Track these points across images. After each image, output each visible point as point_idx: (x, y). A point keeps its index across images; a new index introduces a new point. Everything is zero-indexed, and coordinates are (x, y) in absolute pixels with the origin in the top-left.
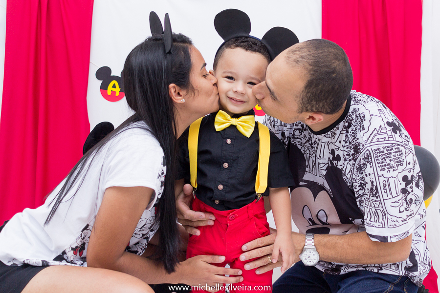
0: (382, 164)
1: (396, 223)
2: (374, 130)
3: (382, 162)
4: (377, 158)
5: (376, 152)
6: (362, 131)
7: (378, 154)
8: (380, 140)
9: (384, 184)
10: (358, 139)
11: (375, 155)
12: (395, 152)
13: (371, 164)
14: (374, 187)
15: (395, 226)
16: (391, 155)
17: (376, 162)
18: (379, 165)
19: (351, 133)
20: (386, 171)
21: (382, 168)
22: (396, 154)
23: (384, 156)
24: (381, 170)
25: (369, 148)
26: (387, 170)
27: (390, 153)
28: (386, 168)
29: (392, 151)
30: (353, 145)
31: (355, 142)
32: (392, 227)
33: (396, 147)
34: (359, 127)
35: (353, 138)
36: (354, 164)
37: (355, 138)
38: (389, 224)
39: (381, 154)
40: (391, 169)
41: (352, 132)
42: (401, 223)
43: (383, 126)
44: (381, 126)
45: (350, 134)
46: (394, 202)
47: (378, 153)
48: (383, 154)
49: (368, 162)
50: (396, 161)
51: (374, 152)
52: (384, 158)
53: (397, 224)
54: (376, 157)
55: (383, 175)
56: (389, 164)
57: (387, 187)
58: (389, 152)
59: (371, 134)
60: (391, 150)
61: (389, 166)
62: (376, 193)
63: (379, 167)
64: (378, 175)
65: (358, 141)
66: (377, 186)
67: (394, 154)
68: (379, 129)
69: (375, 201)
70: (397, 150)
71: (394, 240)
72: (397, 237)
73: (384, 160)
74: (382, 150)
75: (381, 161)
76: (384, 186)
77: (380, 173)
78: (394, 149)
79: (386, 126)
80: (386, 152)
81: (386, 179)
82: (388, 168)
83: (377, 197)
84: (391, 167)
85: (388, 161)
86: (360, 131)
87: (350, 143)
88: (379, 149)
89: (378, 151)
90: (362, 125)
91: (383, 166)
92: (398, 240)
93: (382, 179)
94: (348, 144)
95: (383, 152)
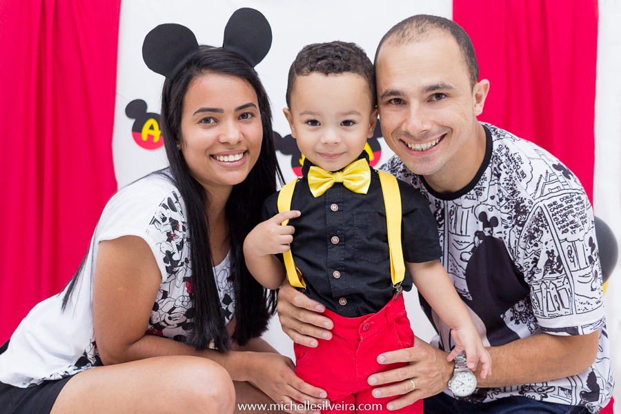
0: (563, 224)
1: (586, 305)
2: (541, 177)
3: (563, 221)
4: (554, 217)
5: (552, 207)
6: (523, 180)
7: (556, 211)
8: (553, 191)
9: (569, 251)
10: (519, 192)
11: (551, 213)
12: (577, 204)
13: (548, 227)
14: (555, 258)
15: (586, 311)
16: (573, 209)
17: (554, 223)
18: (559, 226)
19: (505, 185)
20: (569, 232)
21: (564, 229)
22: (579, 206)
23: (564, 212)
24: (563, 232)
25: (541, 204)
26: (570, 230)
27: (571, 206)
28: (568, 228)
29: (573, 203)
30: (514, 203)
31: (516, 198)
32: (581, 311)
33: (577, 196)
34: (514, 174)
35: (510, 191)
36: (521, 231)
37: (515, 192)
38: (577, 308)
39: (559, 209)
40: (576, 229)
41: (505, 182)
42: (595, 306)
43: (550, 172)
44: (547, 172)
45: (503, 186)
46: (583, 276)
47: (554, 208)
48: (562, 208)
49: (542, 226)
50: (580, 216)
51: (549, 209)
52: (565, 215)
53: (589, 307)
54: (553, 215)
55: (566, 239)
56: (572, 222)
57: (574, 254)
58: (569, 204)
59: (538, 183)
60: (571, 201)
61: (573, 225)
62: (559, 267)
63: (560, 229)
64: (559, 240)
65: (519, 196)
66: (559, 256)
67: (576, 206)
68: (546, 177)
69: (557, 278)
70: (578, 201)
71: (587, 331)
72: (591, 327)
73: (564, 217)
74: (559, 203)
75: (560, 219)
76: (570, 253)
77: (562, 237)
78: (575, 199)
79: (555, 170)
80: (565, 205)
81: (571, 244)
82: (572, 228)
83: (560, 272)
84: (576, 226)
85: (570, 218)
86: (521, 180)
87: (507, 200)
88: (555, 203)
89: (555, 206)
90: (519, 171)
91: (564, 226)
92: (593, 331)
93: (565, 245)
94: (504, 201)
95: (561, 206)
